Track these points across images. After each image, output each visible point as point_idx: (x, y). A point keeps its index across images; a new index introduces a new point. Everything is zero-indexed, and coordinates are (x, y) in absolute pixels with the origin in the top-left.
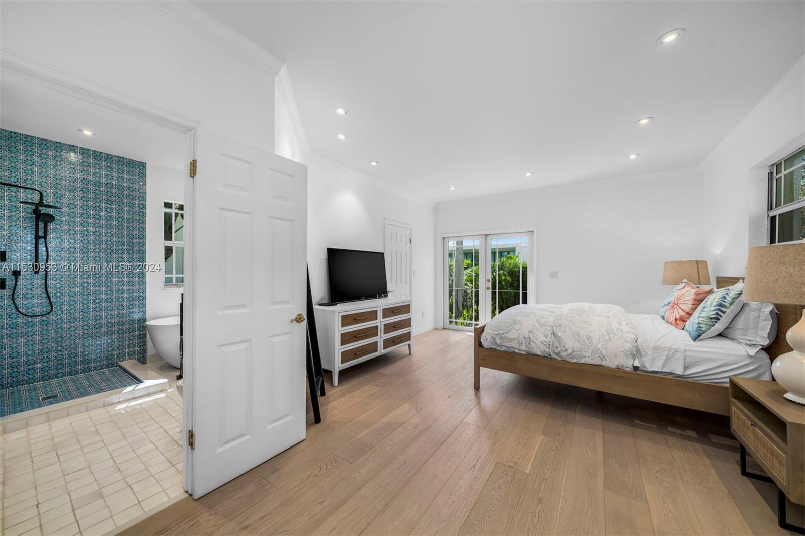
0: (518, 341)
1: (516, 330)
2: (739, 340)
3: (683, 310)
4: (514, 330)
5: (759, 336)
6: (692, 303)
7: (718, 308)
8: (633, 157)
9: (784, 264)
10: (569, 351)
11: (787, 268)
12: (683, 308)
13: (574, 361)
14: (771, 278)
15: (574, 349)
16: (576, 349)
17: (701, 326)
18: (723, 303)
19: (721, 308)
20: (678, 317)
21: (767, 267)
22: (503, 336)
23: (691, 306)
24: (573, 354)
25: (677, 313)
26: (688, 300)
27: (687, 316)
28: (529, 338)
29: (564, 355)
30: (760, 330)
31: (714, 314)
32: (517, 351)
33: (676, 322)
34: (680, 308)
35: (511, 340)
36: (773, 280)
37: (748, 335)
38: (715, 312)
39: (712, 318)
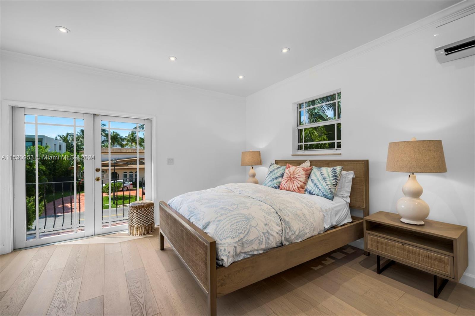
0: (259, 240)
1: (255, 227)
2: (338, 195)
3: (300, 181)
4: (253, 228)
5: (345, 191)
6: (305, 176)
7: (334, 178)
8: (241, 77)
9: (431, 151)
10: (297, 233)
11: (432, 153)
12: (300, 180)
13: (300, 240)
14: (426, 159)
15: (300, 230)
16: (301, 229)
17: (332, 190)
18: (337, 175)
19: (336, 178)
20: (299, 186)
21: (423, 152)
22: (244, 240)
23: (305, 178)
24: (300, 234)
25: (297, 184)
26: (302, 175)
27: (304, 184)
28: (268, 232)
29: (293, 237)
30: (346, 188)
31: (335, 182)
32: (255, 253)
33: (299, 190)
34: (298, 180)
35: (252, 242)
36: (427, 160)
37: (342, 191)
38: (334, 181)
39: (334, 185)
